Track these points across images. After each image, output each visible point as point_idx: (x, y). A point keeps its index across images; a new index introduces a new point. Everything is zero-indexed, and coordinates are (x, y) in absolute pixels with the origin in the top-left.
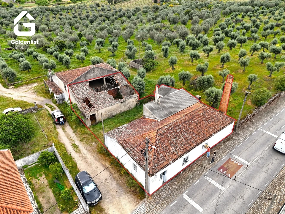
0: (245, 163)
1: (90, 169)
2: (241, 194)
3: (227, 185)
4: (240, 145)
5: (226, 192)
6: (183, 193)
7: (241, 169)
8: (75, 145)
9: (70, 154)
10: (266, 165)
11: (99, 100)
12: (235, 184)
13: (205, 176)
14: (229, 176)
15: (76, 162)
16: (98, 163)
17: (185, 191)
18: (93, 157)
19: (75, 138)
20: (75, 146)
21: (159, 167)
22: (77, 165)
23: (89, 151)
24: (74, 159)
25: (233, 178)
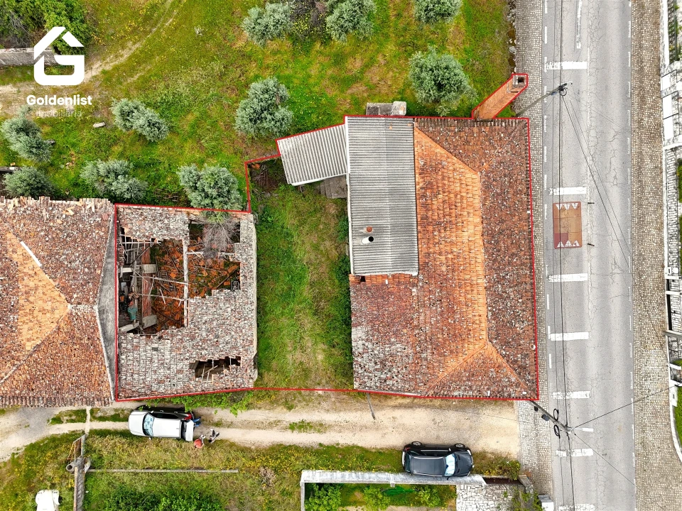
0: (579, 193)
1: (386, 431)
2: (611, 261)
3: (586, 265)
4: (545, 152)
5: (594, 278)
6: (546, 335)
7: (583, 213)
8: (296, 424)
9: (321, 445)
10: (608, 165)
11: (217, 336)
12: (594, 251)
13: (548, 277)
14: (578, 245)
15: (351, 444)
16: (383, 412)
17: (546, 329)
18: (359, 412)
19: (270, 415)
20: (302, 426)
21: (532, 374)
22: (360, 445)
23: (336, 410)
24: (338, 444)
25: (585, 242)
